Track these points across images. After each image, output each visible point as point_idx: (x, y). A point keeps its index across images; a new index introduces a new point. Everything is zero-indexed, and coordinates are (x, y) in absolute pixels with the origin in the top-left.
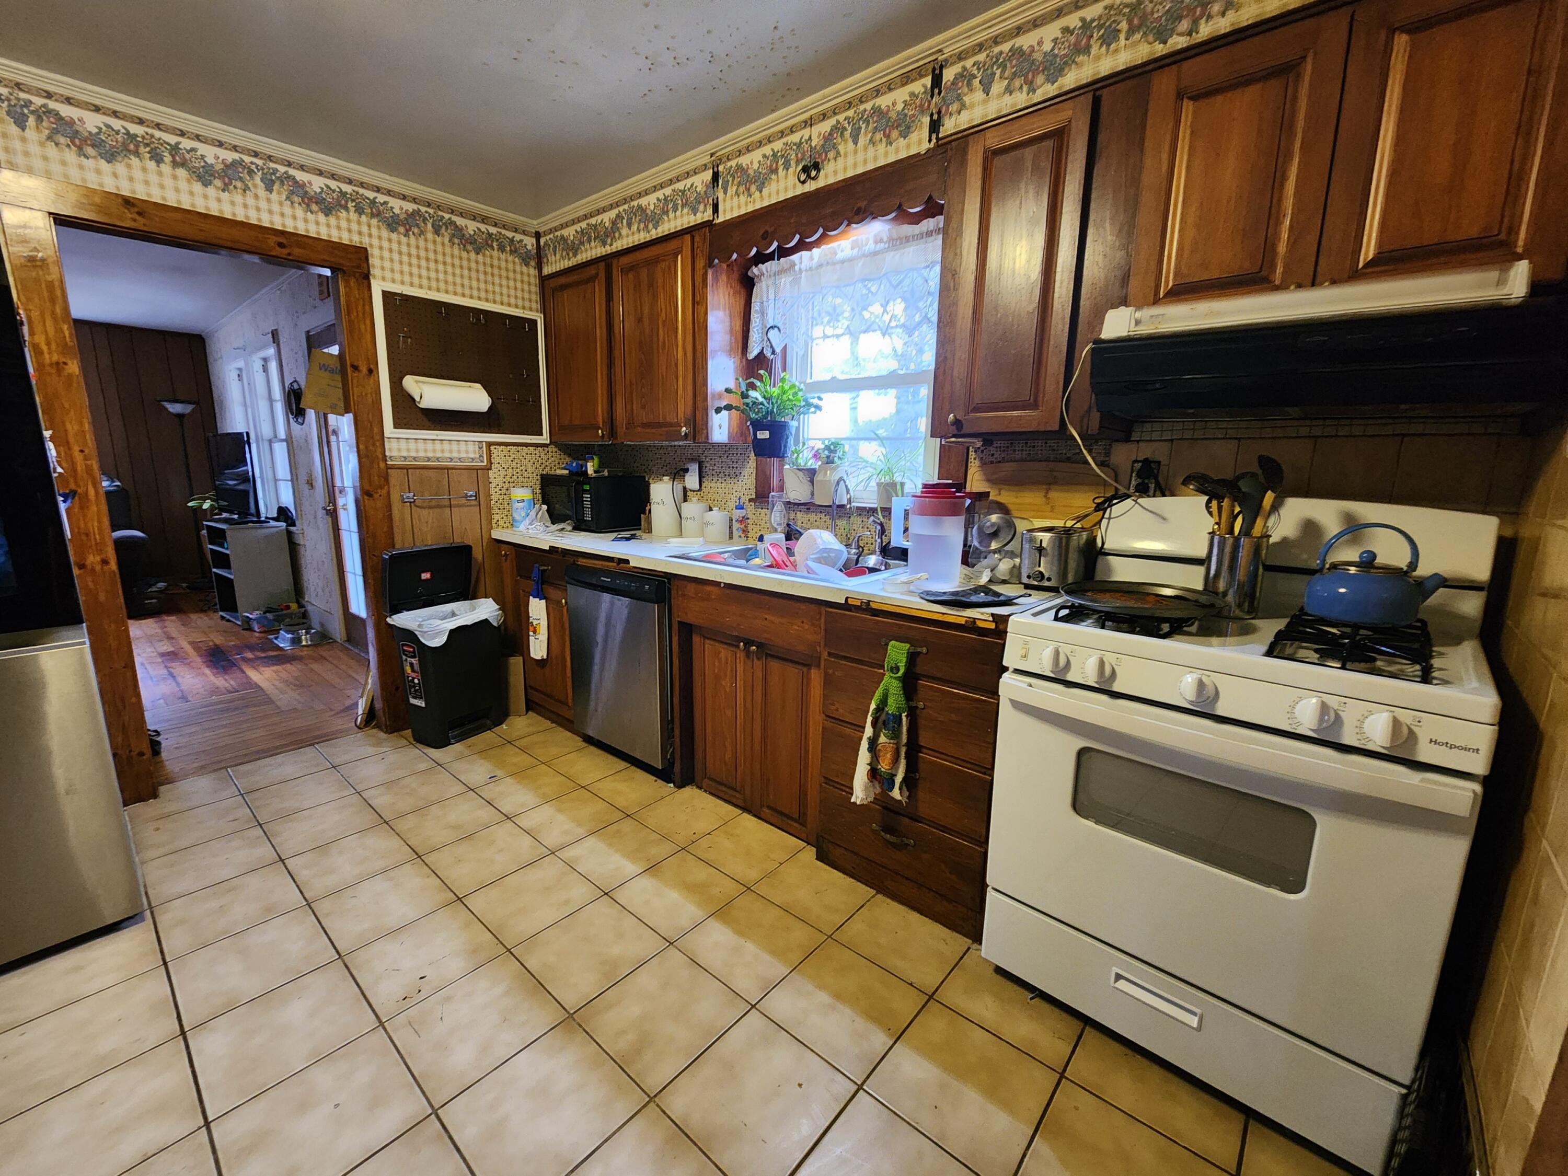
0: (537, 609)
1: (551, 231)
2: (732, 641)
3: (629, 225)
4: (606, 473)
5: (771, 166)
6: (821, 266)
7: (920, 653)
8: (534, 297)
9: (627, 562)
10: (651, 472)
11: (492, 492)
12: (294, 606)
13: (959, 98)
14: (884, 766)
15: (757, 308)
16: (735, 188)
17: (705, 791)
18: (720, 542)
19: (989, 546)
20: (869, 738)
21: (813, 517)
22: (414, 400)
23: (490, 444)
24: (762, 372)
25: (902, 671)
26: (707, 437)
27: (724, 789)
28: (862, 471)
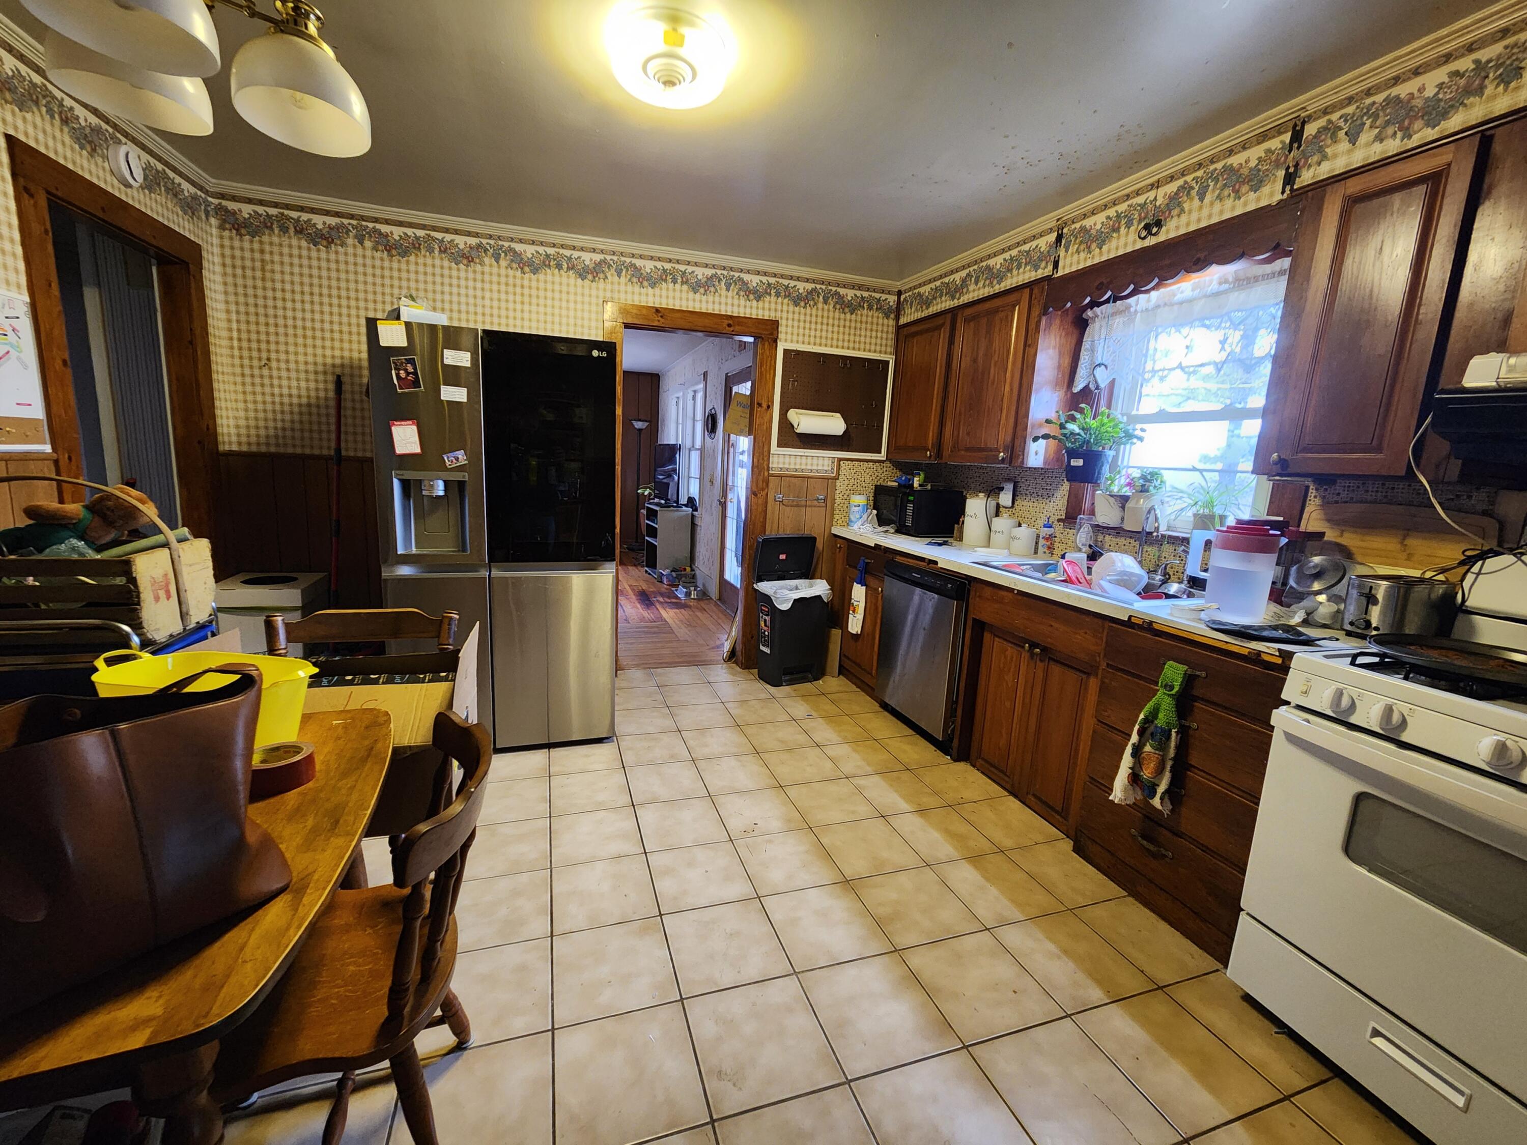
0: (859, 593)
1: (910, 289)
2: (1018, 641)
3: (976, 283)
4: (929, 487)
5: (1113, 226)
6: (1157, 307)
7: (1198, 676)
8: (889, 343)
9: (936, 563)
10: (968, 488)
11: (837, 497)
12: (688, 569)
13: (1321, 150)
14: (1147, 773)
15: (1088, 346)
16: (1076, 246)
17: (978, 770)
18: (1024, 556)
19: (1310, 586)
20: (1134, 745)
21: (1122, 541)
22: (793, 426)
23: (840, 460)
24: (1083, 405)
25: (1176, 689)
26: (1022, 462)
27: (996, 771)
28: (1178, 501)
